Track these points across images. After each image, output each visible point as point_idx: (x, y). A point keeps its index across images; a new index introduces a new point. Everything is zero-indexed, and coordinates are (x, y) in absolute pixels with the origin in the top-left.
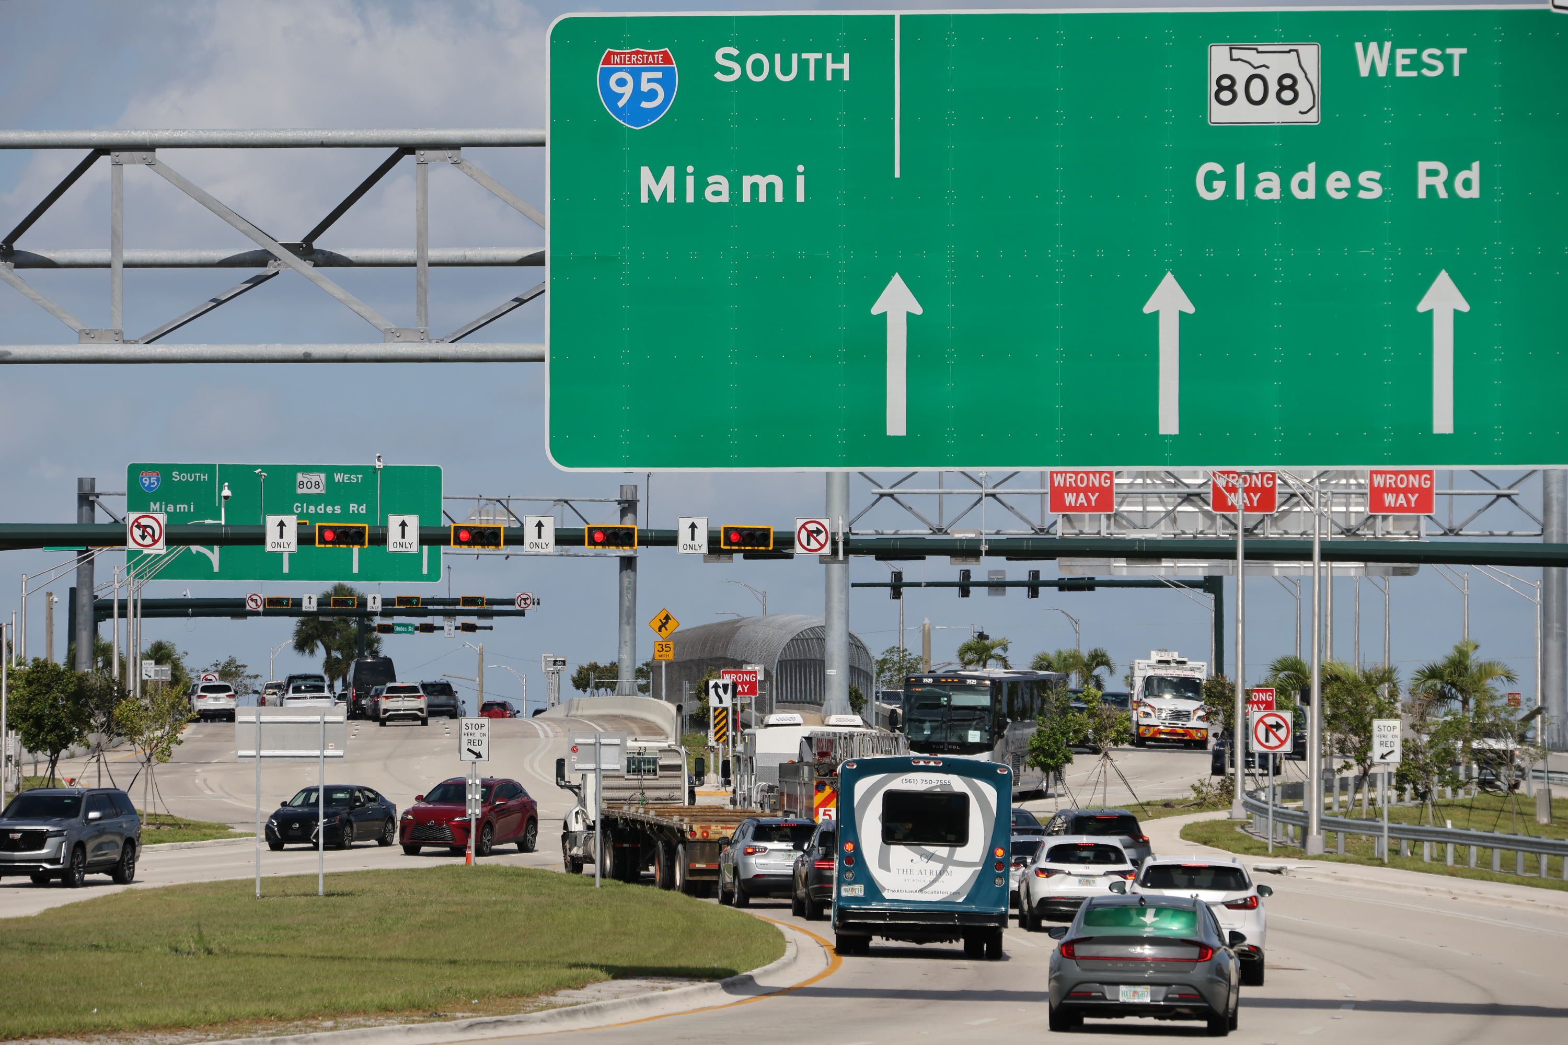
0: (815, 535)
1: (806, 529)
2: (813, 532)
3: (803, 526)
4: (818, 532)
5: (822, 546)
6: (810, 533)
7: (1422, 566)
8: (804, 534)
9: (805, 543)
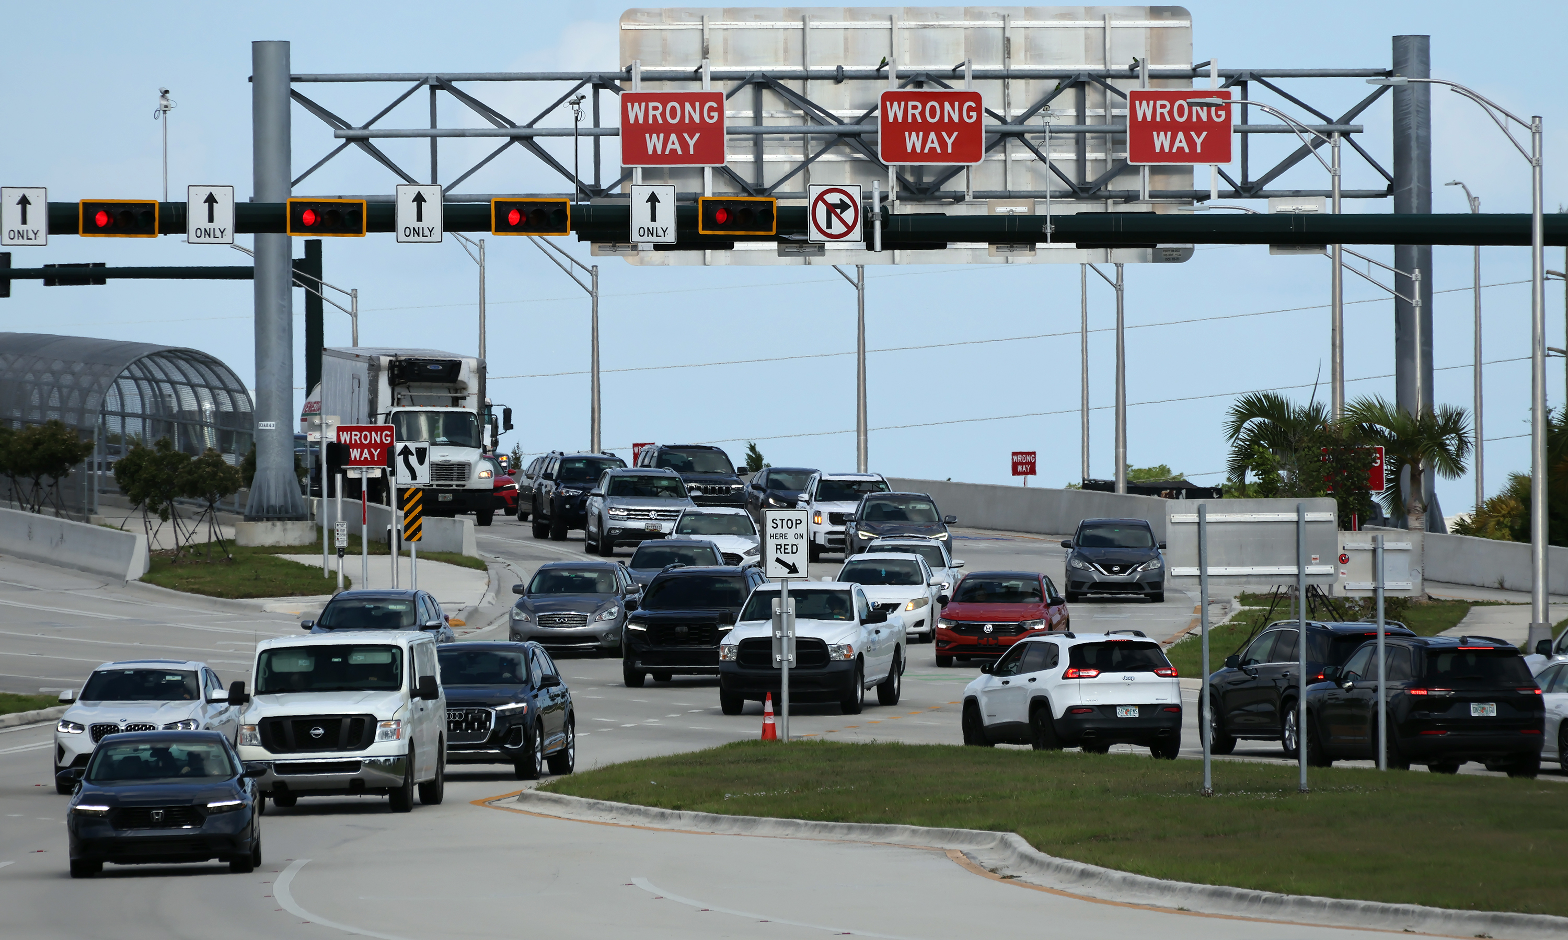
0: (838, 211)
1: (825, 202)
2: (836, 206)
3: (820, 197)
4: (844, 206)
5: (850, 229)
6: (831, 209)
7: (1198, 247)
8: (821, 210)
9: (823, 224)
